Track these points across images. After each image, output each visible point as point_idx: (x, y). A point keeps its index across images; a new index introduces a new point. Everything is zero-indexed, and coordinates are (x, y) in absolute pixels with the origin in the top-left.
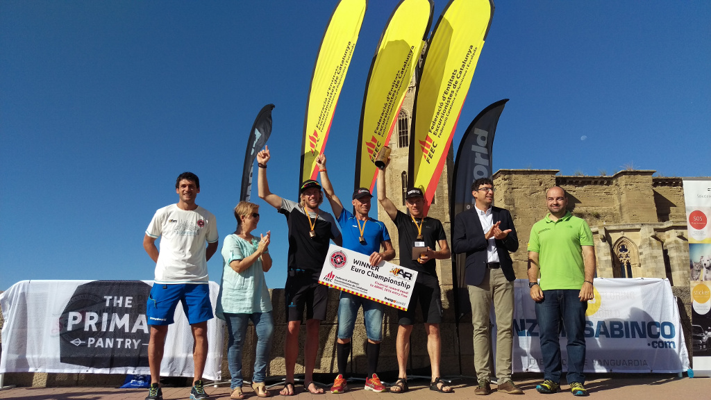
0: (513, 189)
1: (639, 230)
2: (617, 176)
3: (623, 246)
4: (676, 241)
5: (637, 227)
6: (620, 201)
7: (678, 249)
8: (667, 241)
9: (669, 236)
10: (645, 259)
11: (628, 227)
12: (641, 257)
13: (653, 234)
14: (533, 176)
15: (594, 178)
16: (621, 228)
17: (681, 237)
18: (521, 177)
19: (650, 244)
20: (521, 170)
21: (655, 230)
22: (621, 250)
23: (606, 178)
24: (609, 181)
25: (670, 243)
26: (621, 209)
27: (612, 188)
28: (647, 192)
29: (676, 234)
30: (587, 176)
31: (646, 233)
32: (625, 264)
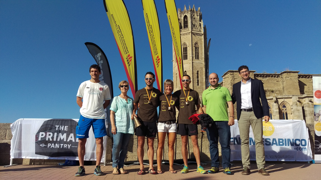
0: (234, 79)
1: (291, 98)
2: (282, 74)
3: (284, 105)
4: (308, 103)
5: (291, 96)
6: (283, 84)
7: (309, 107)
8: (304, 103)
9: (305, 101)
10: (294, 111)
11: (287, 97)
12: (292, 110)
13: (298, 100)
15: (271, 75)
16: (283, 97)
17: (311, 101)
19: (296, 104)
22: (283, 107)
23: (277, 75)
25: (305, 104)
26: (283, 88)
27: (279, 79)
28: (295, 81)
29: (308, 100)
30: (268, 73)
31: (295, 99)
32: (285, 113)
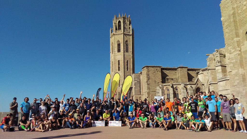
0: (149, 71)
1: (181, 85)
2: (178, 68)
3: (177, 89)
4: (190, 88)
5: (180, 84)
6: (178, 75)
7: (190, 90)
8: (188, 88)
9: (188, 86)
11: (178, 84)
12: (181, 92)
14: (154, 68)
15: (172, 68)
16: (176, 84)
17: (191, 87)
18: (151, 68)
19: (183, 89)
20: (151, 66)
21: (185, 85)
22: (176, 90)
23: (175, 68)
24: (175, 69)
26: (179, 77)
27: (177, 71)
28: (186, 73)
29: (190, 86)
30: (170, 68)
32: (177, 94)
